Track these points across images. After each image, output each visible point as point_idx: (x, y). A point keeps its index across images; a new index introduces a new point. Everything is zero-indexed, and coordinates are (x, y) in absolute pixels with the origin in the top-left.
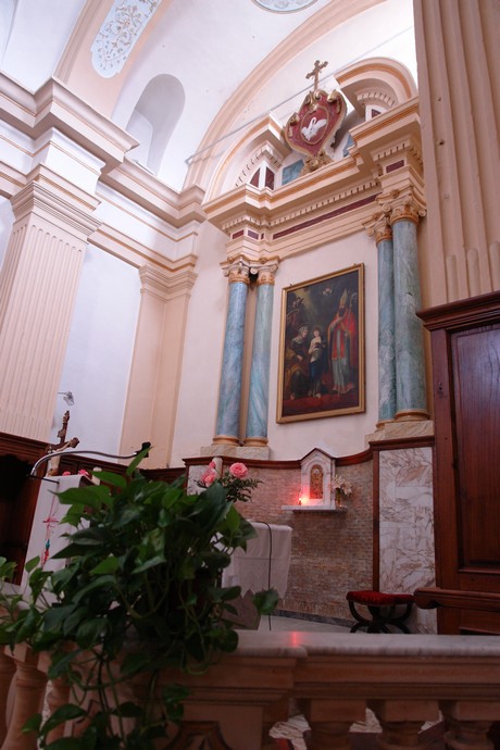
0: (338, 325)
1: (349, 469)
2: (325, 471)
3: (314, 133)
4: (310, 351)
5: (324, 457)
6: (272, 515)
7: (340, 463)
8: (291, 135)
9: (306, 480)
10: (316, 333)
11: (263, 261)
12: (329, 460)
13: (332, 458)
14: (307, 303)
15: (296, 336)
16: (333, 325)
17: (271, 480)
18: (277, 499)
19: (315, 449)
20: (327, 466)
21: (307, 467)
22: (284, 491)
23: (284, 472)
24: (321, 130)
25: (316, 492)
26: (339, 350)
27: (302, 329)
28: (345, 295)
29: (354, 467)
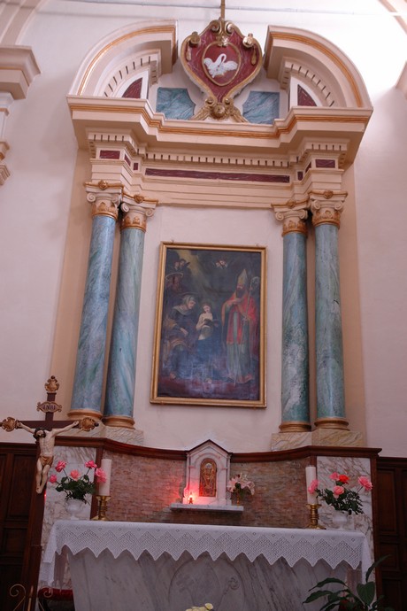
0: (234, 307)
1: (246, 466)
2: (219, 466)
3: (221, 72)
4: (198, 326)
5: (219, 451)
6: (146, 513)
7: (235, 458)
8: (189, 58)
9: (195, 474)
10: (206, 308)
11: (138, 199)
12: (226, 455)
13: (229, 454)
14: (195, 270)
15: (179, 304)
16: (228, 304)
17: (144, 470)
18: (151, 494)
19: (209, 441)
20: (222, 462)
21: (196, 459)
22: (160, 485)
23: (160, 463)
24: (230, 73)
25: (207, 488)
26: (236, 335)
27: (187, 298)
28: (244, 275)
29: (253, 465)
